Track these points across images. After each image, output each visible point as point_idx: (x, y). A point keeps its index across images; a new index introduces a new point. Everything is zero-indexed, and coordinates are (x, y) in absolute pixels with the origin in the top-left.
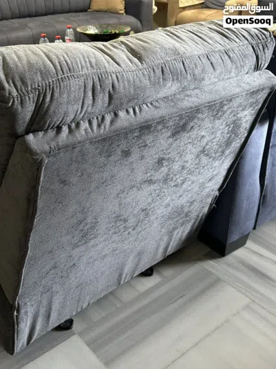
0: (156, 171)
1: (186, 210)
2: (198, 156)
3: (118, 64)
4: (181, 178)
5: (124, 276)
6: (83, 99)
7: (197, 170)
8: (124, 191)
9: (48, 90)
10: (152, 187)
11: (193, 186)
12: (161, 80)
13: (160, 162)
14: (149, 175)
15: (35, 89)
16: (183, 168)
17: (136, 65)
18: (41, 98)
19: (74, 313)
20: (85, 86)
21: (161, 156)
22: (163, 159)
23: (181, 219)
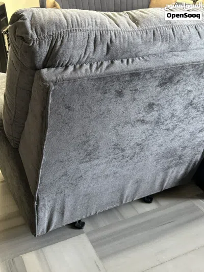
0: (148, 113)
1: (179, 153)
2: (186, 108)
3: (118, 26)
4: (172, 124)
5: (125, 197)
6: (86, 47)
7: (187, 120)
8: (119, 125)
9: (59, 37)
10: (145, 127)
11: (183, 133)
12: (152, 40)
13: (151, 106)
14: (141, 115)
15: (50, 35)
16: (173, 115)
17: (132, 27)
18: (54, 43)
19: (84, 217)
20: (88, 38)
21: (152, 101)
22: (153, 104)
23: (175, 160)
